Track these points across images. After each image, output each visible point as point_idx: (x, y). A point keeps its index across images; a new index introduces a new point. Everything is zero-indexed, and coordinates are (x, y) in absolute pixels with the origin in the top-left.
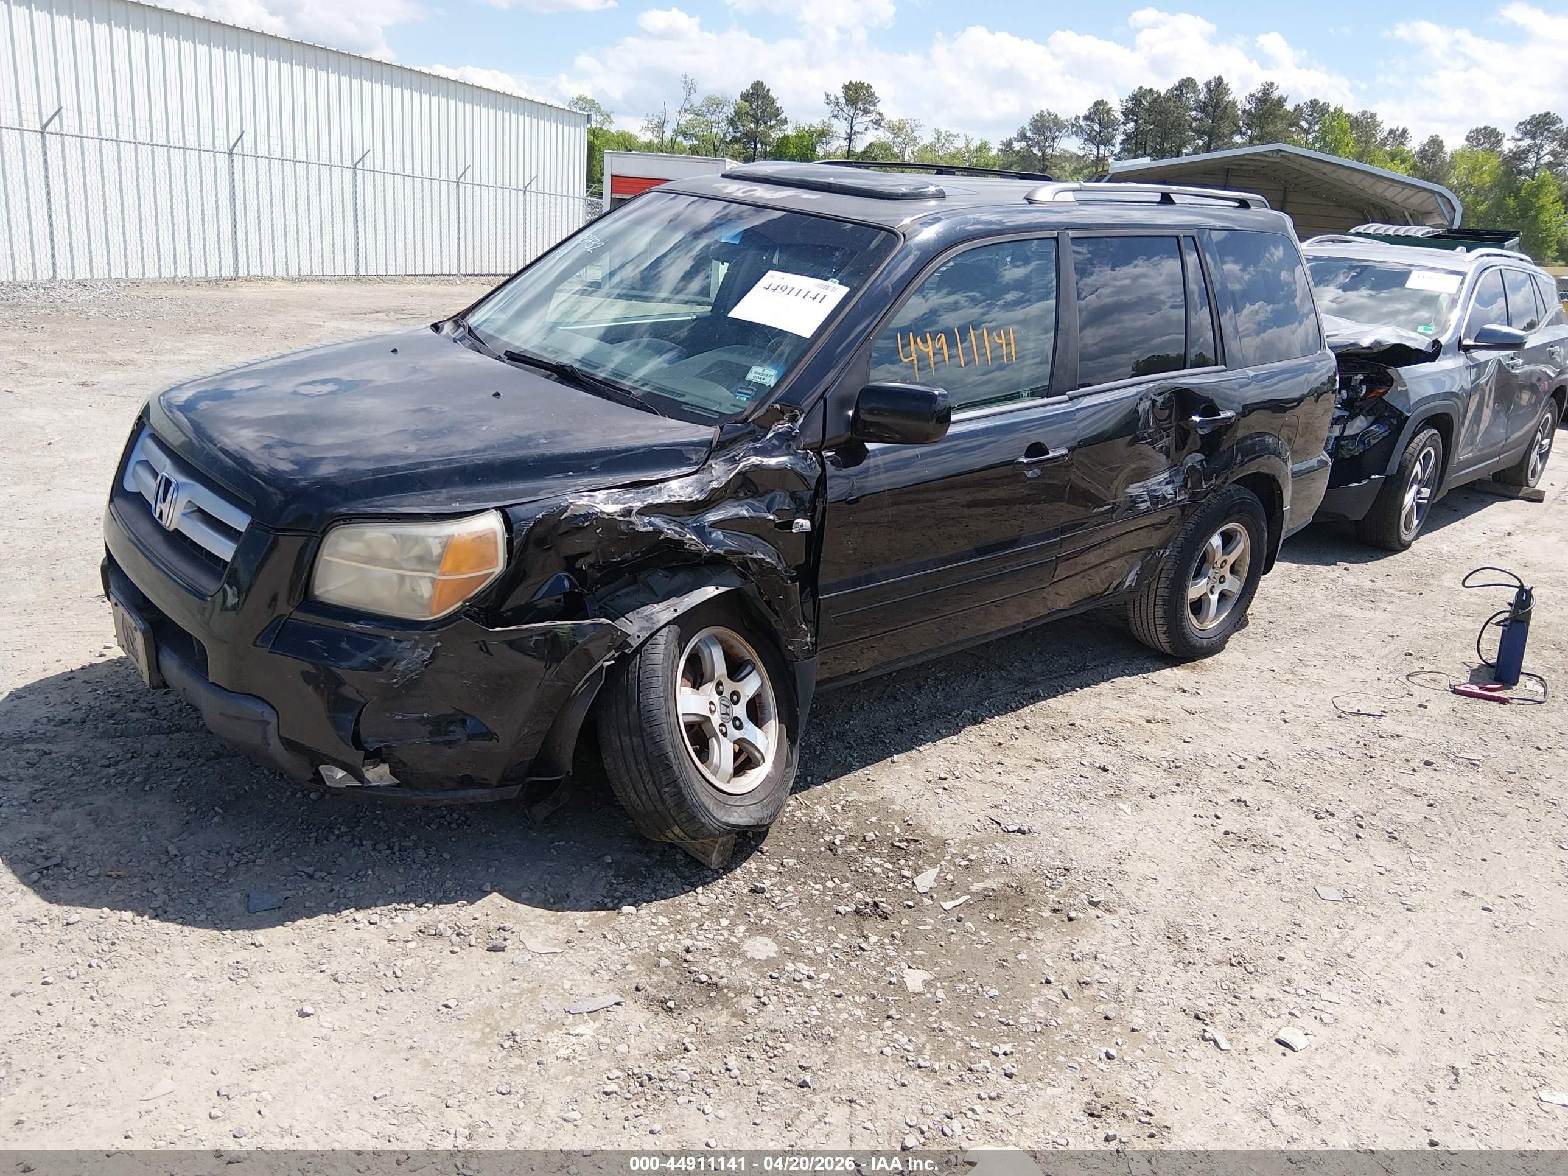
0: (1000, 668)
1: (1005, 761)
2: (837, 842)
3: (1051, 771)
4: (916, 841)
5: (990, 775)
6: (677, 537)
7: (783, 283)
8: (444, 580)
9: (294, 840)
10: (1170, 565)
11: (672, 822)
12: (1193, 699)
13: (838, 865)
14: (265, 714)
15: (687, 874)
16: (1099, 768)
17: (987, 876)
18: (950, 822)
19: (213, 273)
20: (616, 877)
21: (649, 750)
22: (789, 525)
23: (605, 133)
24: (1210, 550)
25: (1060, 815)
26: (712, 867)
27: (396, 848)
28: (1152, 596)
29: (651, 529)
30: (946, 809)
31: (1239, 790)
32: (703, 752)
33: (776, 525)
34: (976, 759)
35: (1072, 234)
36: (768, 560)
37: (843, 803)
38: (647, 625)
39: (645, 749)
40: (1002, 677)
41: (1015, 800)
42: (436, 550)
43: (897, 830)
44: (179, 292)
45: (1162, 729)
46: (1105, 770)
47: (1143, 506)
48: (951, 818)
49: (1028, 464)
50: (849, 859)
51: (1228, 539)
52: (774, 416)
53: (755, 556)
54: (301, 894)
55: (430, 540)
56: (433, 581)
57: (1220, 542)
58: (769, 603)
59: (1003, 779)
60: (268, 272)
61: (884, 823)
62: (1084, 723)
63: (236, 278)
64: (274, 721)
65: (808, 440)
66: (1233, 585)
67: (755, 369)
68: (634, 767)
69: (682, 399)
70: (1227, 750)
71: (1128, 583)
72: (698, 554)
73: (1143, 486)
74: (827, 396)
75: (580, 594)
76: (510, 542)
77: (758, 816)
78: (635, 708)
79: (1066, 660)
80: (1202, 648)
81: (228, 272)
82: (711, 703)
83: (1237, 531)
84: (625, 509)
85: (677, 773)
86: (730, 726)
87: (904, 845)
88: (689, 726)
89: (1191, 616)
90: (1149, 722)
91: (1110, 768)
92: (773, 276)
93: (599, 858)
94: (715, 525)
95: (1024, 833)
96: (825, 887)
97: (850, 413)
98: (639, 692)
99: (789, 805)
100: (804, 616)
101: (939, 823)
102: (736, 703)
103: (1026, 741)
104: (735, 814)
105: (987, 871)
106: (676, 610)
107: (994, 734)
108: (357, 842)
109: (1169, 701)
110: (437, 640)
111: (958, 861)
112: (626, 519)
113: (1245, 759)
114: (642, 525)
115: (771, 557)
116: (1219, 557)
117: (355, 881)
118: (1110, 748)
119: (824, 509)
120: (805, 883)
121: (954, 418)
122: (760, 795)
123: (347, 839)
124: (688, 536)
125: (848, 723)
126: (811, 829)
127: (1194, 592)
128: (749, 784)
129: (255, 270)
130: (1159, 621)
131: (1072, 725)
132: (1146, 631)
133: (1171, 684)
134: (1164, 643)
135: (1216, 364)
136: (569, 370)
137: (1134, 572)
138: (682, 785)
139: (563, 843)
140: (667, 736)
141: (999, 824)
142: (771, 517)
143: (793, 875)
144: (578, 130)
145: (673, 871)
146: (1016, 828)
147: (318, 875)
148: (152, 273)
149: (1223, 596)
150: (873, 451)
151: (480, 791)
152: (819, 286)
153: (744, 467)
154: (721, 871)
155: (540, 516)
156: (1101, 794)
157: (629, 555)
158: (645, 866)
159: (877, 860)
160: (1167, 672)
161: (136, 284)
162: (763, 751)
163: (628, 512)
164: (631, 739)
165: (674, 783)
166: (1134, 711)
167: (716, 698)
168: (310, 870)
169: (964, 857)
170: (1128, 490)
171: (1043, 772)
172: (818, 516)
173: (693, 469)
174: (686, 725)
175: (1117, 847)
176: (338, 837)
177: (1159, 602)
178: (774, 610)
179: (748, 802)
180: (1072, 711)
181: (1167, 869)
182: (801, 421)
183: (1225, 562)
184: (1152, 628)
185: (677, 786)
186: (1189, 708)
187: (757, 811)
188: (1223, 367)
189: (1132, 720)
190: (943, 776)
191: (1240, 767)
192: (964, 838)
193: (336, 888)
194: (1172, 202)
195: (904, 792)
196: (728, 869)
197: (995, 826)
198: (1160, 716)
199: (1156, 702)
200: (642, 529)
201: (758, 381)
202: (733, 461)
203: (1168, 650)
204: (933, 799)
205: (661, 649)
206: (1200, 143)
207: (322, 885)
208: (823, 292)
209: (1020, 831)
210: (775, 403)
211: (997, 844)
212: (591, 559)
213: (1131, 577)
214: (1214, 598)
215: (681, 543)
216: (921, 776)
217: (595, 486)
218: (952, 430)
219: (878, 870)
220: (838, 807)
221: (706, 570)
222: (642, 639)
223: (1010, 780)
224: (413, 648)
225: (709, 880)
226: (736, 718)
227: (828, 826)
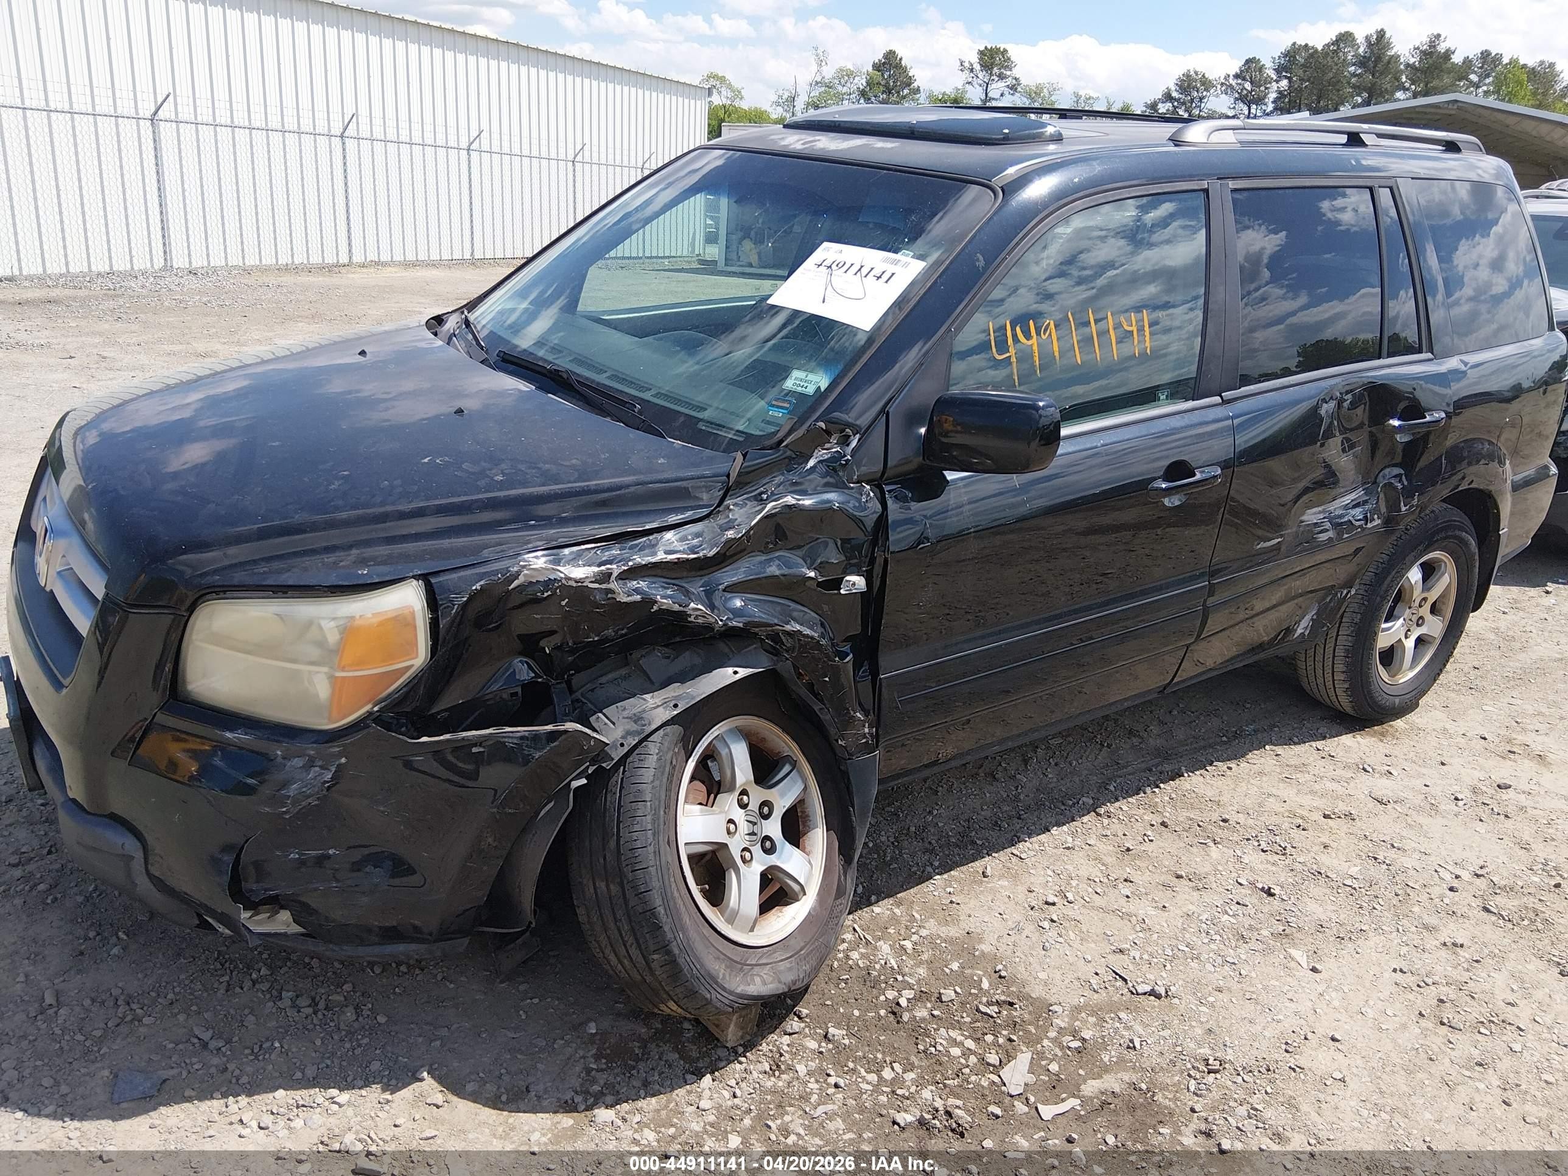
0: (1131, 733)
1: (1136, 877)
2: (903, 1002)
3: (1196, 894)
4: (1011, 1004)
5: (1114, 899)
6: (676, 607)
7: (840, 258)
8: (344, 678)
9: (199, 986)
10: (1354, 607)
11: (665, 996)
12: (1385, 782)
13: (901, 1040)
14: (127, 846)
15: (695, 1054)
16: (1262, 890)
17: (1106, 1069)
18: (1058, 975)
19: (330, 259)
20: (597, 1057)
21: (631, 904)
22: (837, 583)
23: (736, 110)
24: (1406, 586)
25: (1209, 967)
26: (729, 1045)
27: (322, 1005)
28: (1330, 645)
29: (638, 598)
30: (1053, 953)
31: (1452, 926)
32: (716, 894)
33: (819, 584)
34: (1096, 873)
35: (1232, 184)
36: (807, 631)
37: (915, 938)
38: (635, 727)
39: (626, 901)
40: (1133, 747)
41: (1147, 941)
42: (333, 638)
43: (985, 985)
44: (288, 279)
45: (1345, 828)
46: (1269, 893)
47: (1323, 537)
48: (1059, 968)
49: (1166, 489)
50: (918, 1031)
51: (1429, 571)
52: (818, 438)
53: (788, 628)
54: (184, 1074)
55: (323, 623)
56: (332, 679)
57: (1420, 576)
58: (811, 687)
59: (1131, 907)
60: (385, 257)
61: (968, 971)
62: (1241, 818)
63: (349, 264)
64: (139, 855)
65: (864, 469)
66: (1435, 627)
67: (796, 374)
68: (612, 925)
69: (700, 415)
70: (1434, 860)
71: (1299, 631)
72: (709, 627)
73: (1324, 511)
74: (891, 409)
75: (546, 686)
76: (434, 625)
77: (789, 978)
78: (612, 844)
79: (1216, 722)
80: (1394, 708)
81: (344, 259)
82: (731, 821)
83: (1440, 560)
84: (601, 572)
85: (669, 935)
86: (757, 850)
87: (992, 1010)
88: (695, 859)
89: (1380, 667)
90: (1326, 816)
91: (1276, 890)
92: (828, 249)
93: (581, 1024)
94: (733, 589)
95: (1158, 997)
96: (880, 1078)
97: (923, 431)
98: (619, 822)
99: (843, 941)
100: (860, 704)
101: (1042, 975)
102: (766, 817)
103: (1163, 845)
104: (757, 980)
105: (1106, 1059)
106: (676, 706)
107: (1120, 834)
108: (275, 993)
109: (1352, 784)
110: (340, 755)
111: (1067, 1039)
112: (604, 586)
113: (1457, 877)
114: (625, 593)
115: (812, 628)
116: (1417, 594)
117: (257, 1058)
118: (1276, 857)
119: (886, 561)
120: (854, 1070)
121: (1064, 432)
122: (796, 944)
123: (265, 986)
124: (692, 605)
125: (930, 813)
126: (870, 981)
127: (1383, 641)
128: (781, 930)
129: (372, 256)
130: (1339, 677)
131: (1225, 821)
132: (1321, 687)
133: (1354, 758)
134: (1345, 703)
135: (1420, 351)
136: (565, 376)
137: (1308, 618)
138: (676, 951)
139: (536, 1001)
140: (655, 883)
141: (1125, 980)
142: (812, 574)
143: (840, 1056)
144: (699, 102)
145: (676, 1049)
146: (1148, 988)
147: (213, 1044)
148: (268, 260)
149: (1420, 641)
150: (953, 480)
151: (413, 946)
152: (886, 260)
153: (774, 508)
154: (741, 1050)
155: (478, 586)
156: (1265, 933)
157: (610, 632)
158: (640, 1039)
159: (954, 1034)
160: (1347, 739)
161: (247, 271)
162: (802, 881)
163: (606, 577)
164: (607, 886)
165: (665, 948)
166: (1307, 801)
167: (739, 815)
168: (206, 1036)
169: (1075, 1034)
170: (1304, 518)
171: (1186, 898)
172: (878, 570)
173: (706, 511)
174: (690, 858)
175: (1290, 1024)
176: (254, 982)
177: (1340, 652)
178: (816, 695)
179: (779, 956)
180: (1225, 799)
181: (1360, 1062)
182: (854, 444)
183: (1425, 599)
184: (1329, 684)
185: (669, 952)
186: (1378, 794)
187: (790, 969)
188: (1430, 355)
189: (1305, 813)
190: (1051, 899)
191: (1451, 889)
192: (1075, 1002)
193: (231, 1066)
194: (1362, 144)
195: (997, 923)
196: (750, 1045)
197: (1120, 983)
198: (1341, 807)
199: (1334, 786)
200: (625, 599)
201: (799, 389)
202: (759, 499)
203: (1349, 710)
204: (1035, 937)
205: (652, 761)
206: (1359, 100)
207: (216, 1061)
208: (891, 270)
209: (1152, 993)
210: (817, 420)
211: (1122, 1015)
212: (556, 640)
213: (1305, 622)
214: (1410, 644)
215: (682, 616)
216: (1021, 897)
217: (562, 541)
218: (1063, 448)
219: (956, 1051)
220: (908, 944)
221: (722, 646)
222: (626, 749)
223: (1142, 908)
224: (310, 764)
225: (723, 1064)
226: (767, 838)
227: (892, 977)
